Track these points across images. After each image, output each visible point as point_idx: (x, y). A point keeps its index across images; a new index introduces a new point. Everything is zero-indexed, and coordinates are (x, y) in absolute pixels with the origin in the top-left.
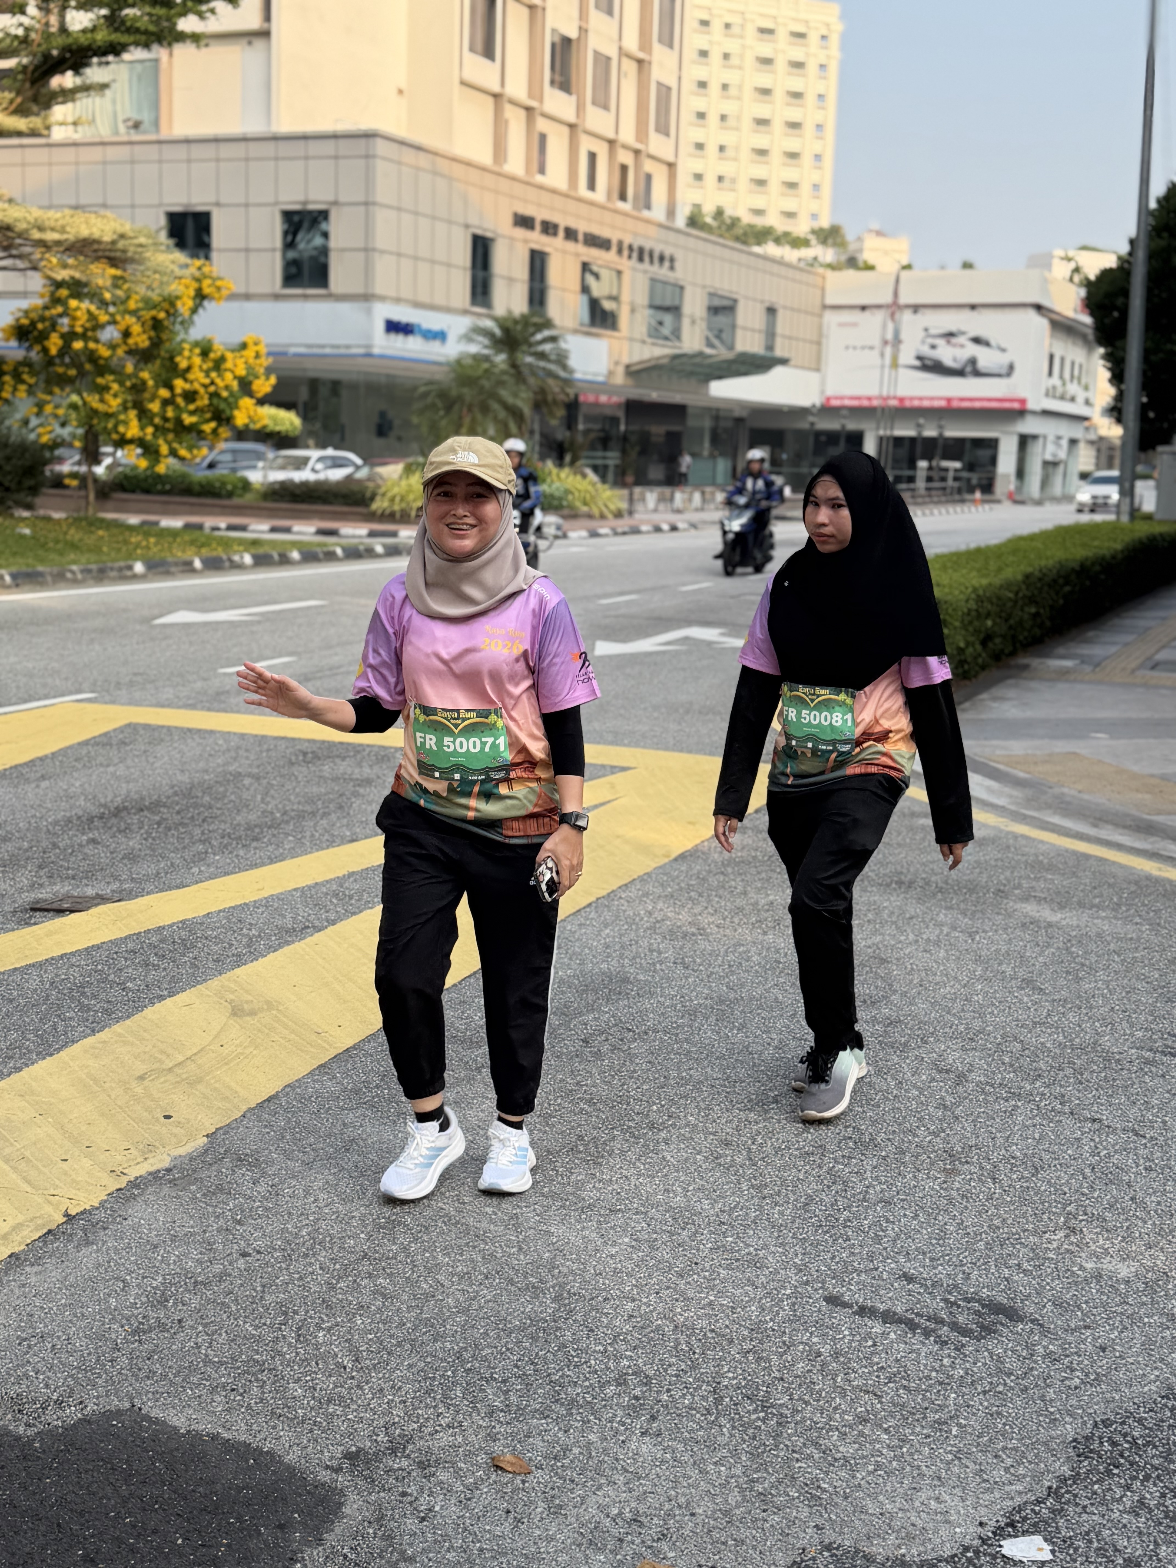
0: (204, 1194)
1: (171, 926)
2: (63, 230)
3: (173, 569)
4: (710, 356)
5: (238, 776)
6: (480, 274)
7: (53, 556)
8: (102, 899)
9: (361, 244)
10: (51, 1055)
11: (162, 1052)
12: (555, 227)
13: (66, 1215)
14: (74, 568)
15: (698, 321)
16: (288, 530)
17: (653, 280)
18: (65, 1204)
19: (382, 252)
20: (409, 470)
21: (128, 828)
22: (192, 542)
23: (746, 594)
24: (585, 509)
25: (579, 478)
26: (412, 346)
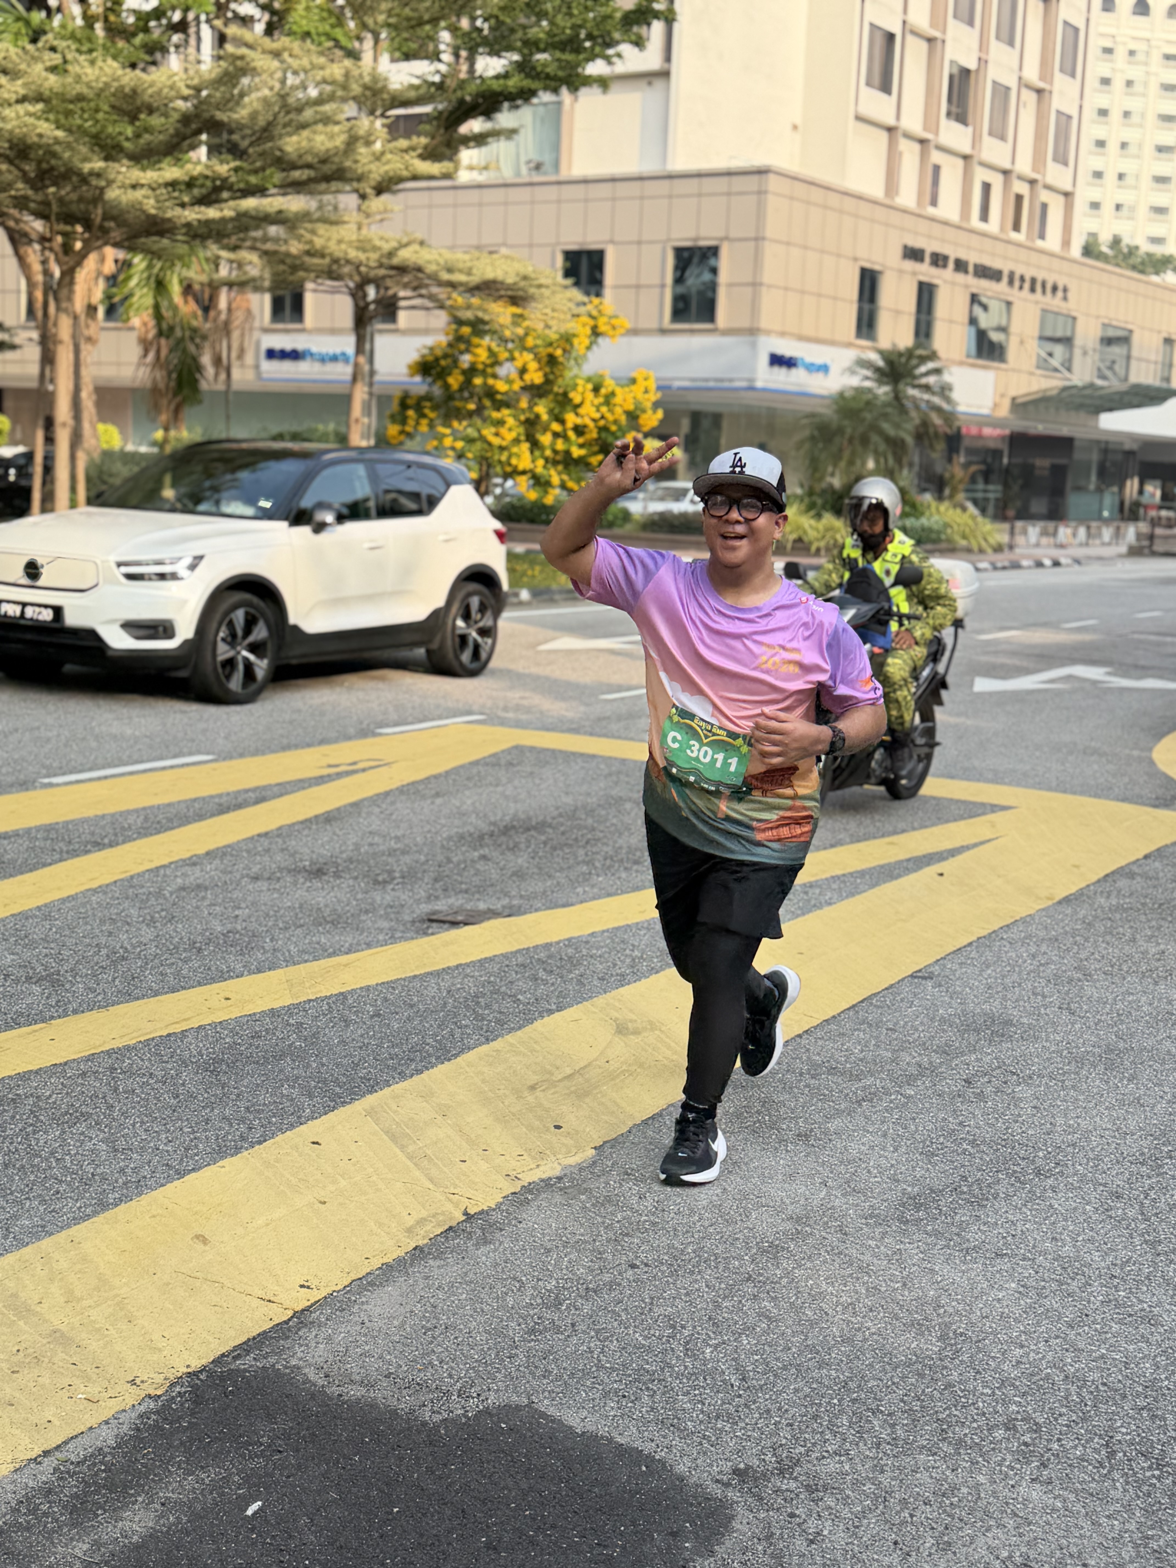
0: (593, 1205)
2: (469, 273)
3: (557, 597)
4: (1102, 388)
5: (620, 800)
6: (866, 306)
8: (492, 914)
9: (750, 279)
10: (449, 1060)
11: (552, 1064)
12: (946, 258)
13: (466, 1213)
15: (1091, 353)
17: (1044, 311)
18: (464, 1203)
19: (770, 286)
21: (516, 847)
23: (1134, 632)
24: (963, 542)
25: (958, 510)
26: (795, 379)
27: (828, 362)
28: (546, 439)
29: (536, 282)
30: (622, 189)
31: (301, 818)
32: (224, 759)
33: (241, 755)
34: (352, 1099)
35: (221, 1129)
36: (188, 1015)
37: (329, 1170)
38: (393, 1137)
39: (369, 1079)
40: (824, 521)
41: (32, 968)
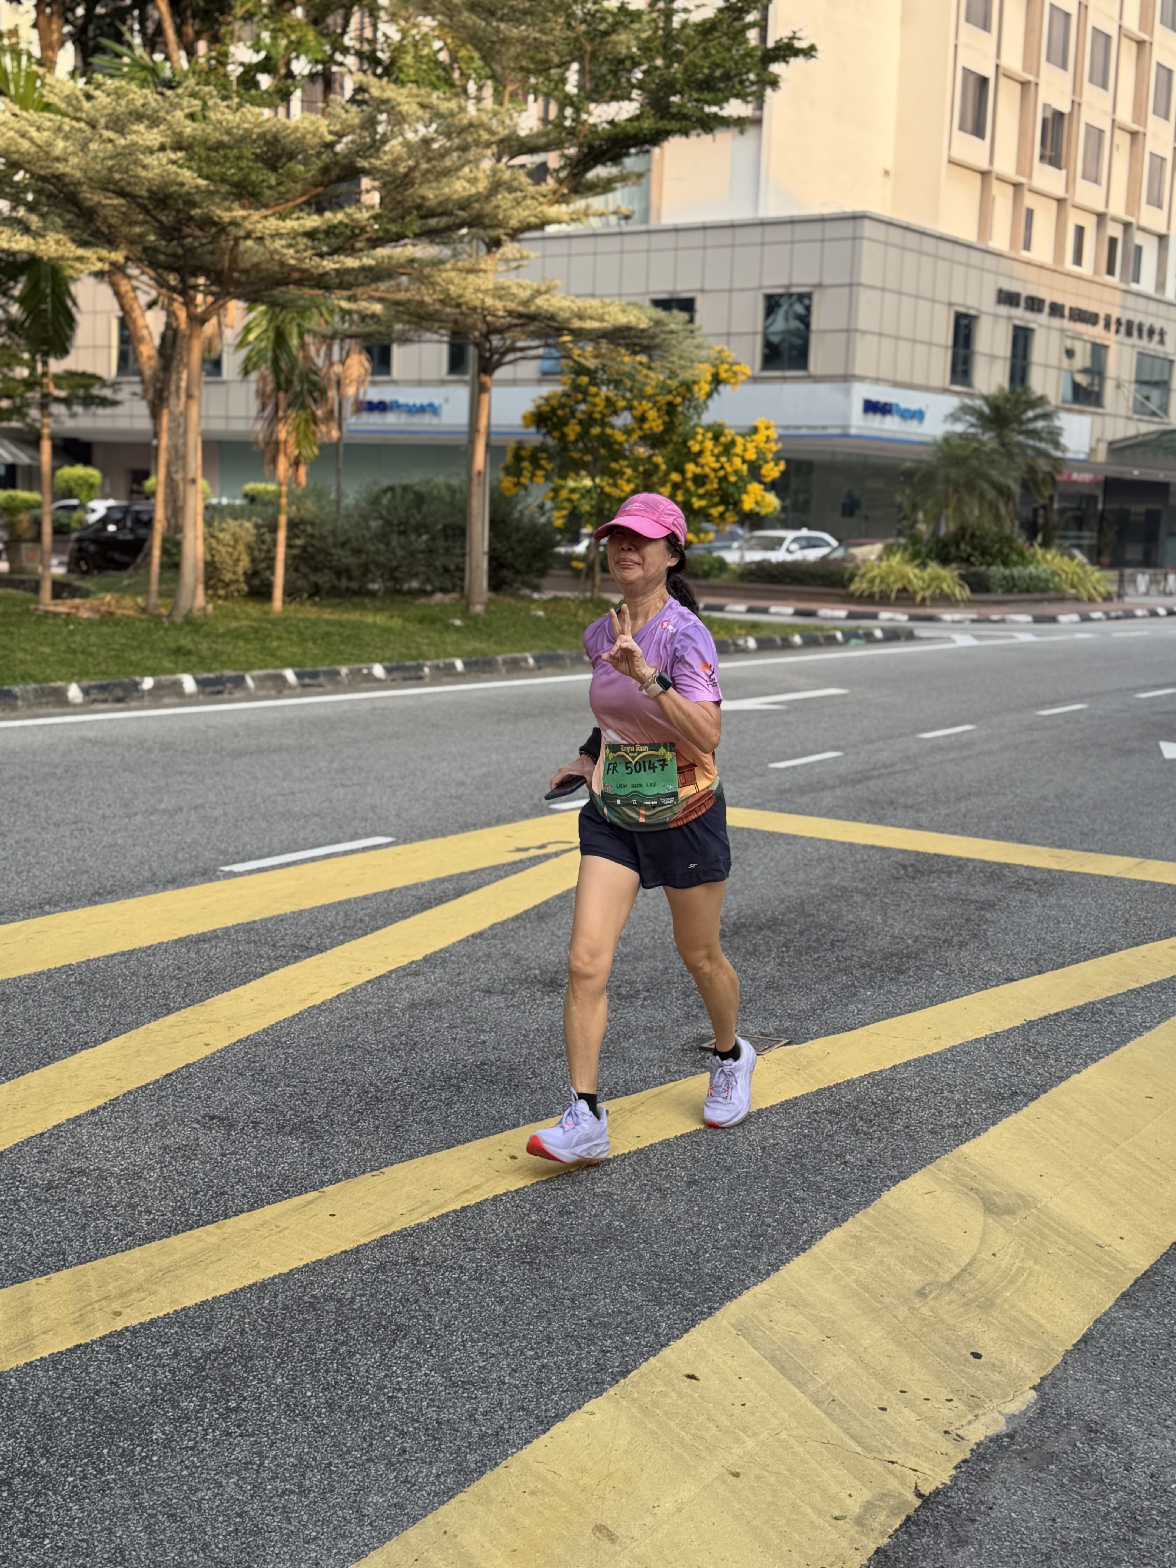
0: (1071, 1480)
1: (862, 1079)
5: (845, 891)
6: (961, 353)
7: (568, 638)
8: (769, 1040)
9: (844, 326)
10: (804, 1250)
11: (929, 1257)
12: (1041, 303)
13: (919, 1495)
16: (765, 611)
17: (1141, 355)
18: (912, 1478)
19: (864, 332)
20: (889, 551)
24: (1073, 591)
25: (1066, 558)
26: (889, 426)
27: (924, 408)
29: (667, 328)
30: (713, 237)
31: (511, 914)
32: (405, 842)
33: (421, 837)
34: (710, 1308)
35: (569, 1352)
36: (476, 1180)
37: (725, 1421)
38: (782, 1370)
39: (719, 1278)
40: (929, 570)
41: (281, 1113)
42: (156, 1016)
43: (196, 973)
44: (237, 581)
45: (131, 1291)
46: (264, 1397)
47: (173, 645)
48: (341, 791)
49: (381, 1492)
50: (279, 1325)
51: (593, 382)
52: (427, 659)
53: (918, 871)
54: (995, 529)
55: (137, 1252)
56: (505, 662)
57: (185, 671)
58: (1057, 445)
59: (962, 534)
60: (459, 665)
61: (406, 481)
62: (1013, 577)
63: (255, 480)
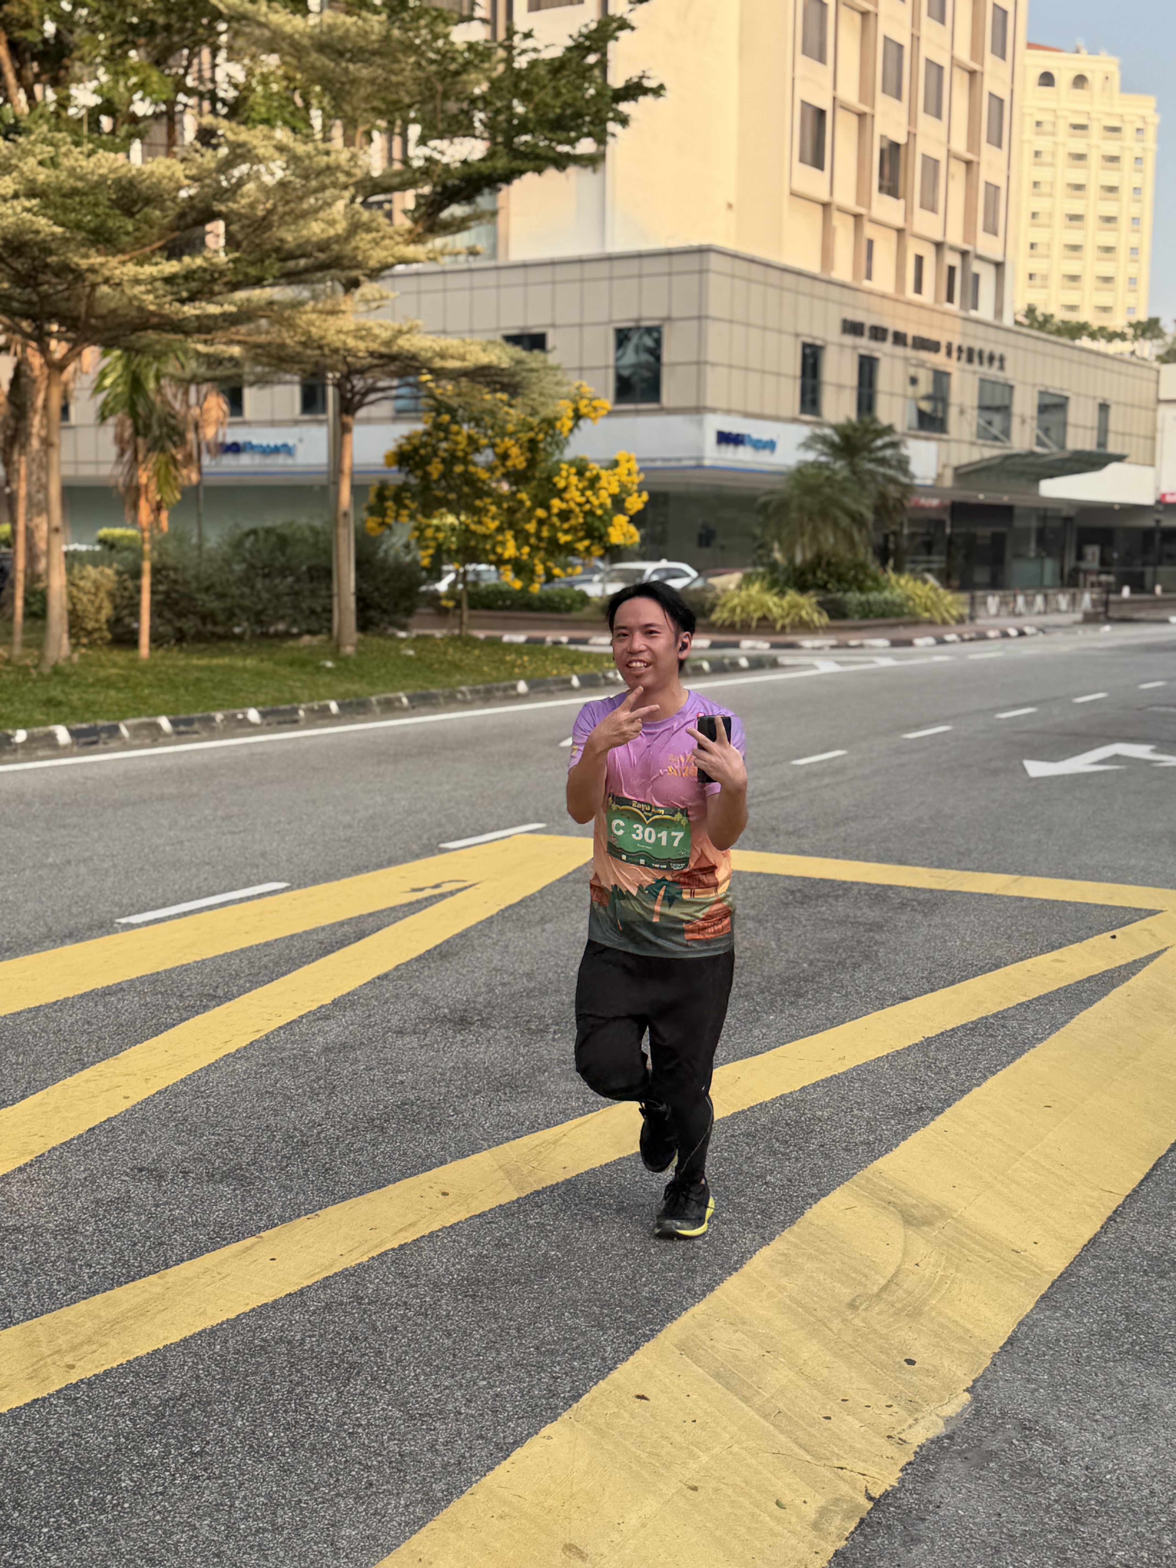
0: (1011, 1477)
1: (773, 1101)
2: (462, 358)
3: (553, 688)
4: (1042, 456)
6: (810, 382)
7: (440, 677)
9: (694, 358)
10: (736, 1270)
11: (855, 1270)
12: (884, 331)
13: (870, 1498)
14: (464, 688)
15: (1028, 420)
17: (983, 381)
18: (862, 1482)
19: (714, 364)
20: (748, 580)
22: (563, 660)
23: (1151, 705)
24: (927, 615)
25: (919, 583)
26: (742, 456)
27: (775, 438)
28: (531, 527)
30: (562, 273)
31: (414, 955)
32: (299, 887)
33: (315, 881)
34: (651, 1330)
35: (520, 1380)
36: (411, 1218)
37: (677, 1438)
38: (727, 1385)
39: (658, 1301)
40: (788, 598)
41: (209, 1162)
42: (71, 1072)
43: (106, 1026)
44: (100, 629)
45: (81, 1344)
46: (227, 1440)
47: (43, 697)
48: (229, 837)
49: (352, 1525)
50: (233, 1369)
51: (454, 420)
52: (301, 702)
53: (805, 896)
54: (849, 556)
55: (82, 1305)
56: (379, 703)
57: (57, 722)
58: (906, 472)
59: (818, 561)
60: (334, 707)
61: (269, 524)
62: (868, 603)
63: (109, 526)
